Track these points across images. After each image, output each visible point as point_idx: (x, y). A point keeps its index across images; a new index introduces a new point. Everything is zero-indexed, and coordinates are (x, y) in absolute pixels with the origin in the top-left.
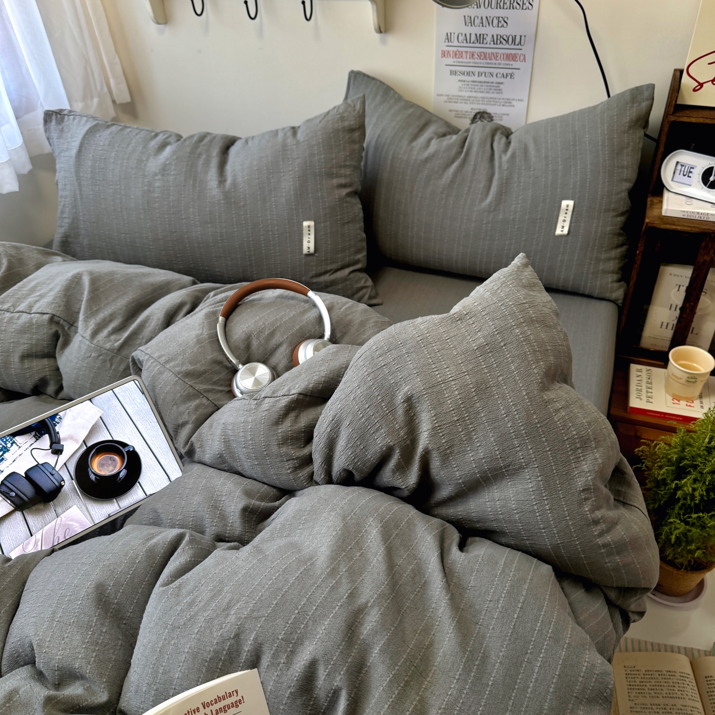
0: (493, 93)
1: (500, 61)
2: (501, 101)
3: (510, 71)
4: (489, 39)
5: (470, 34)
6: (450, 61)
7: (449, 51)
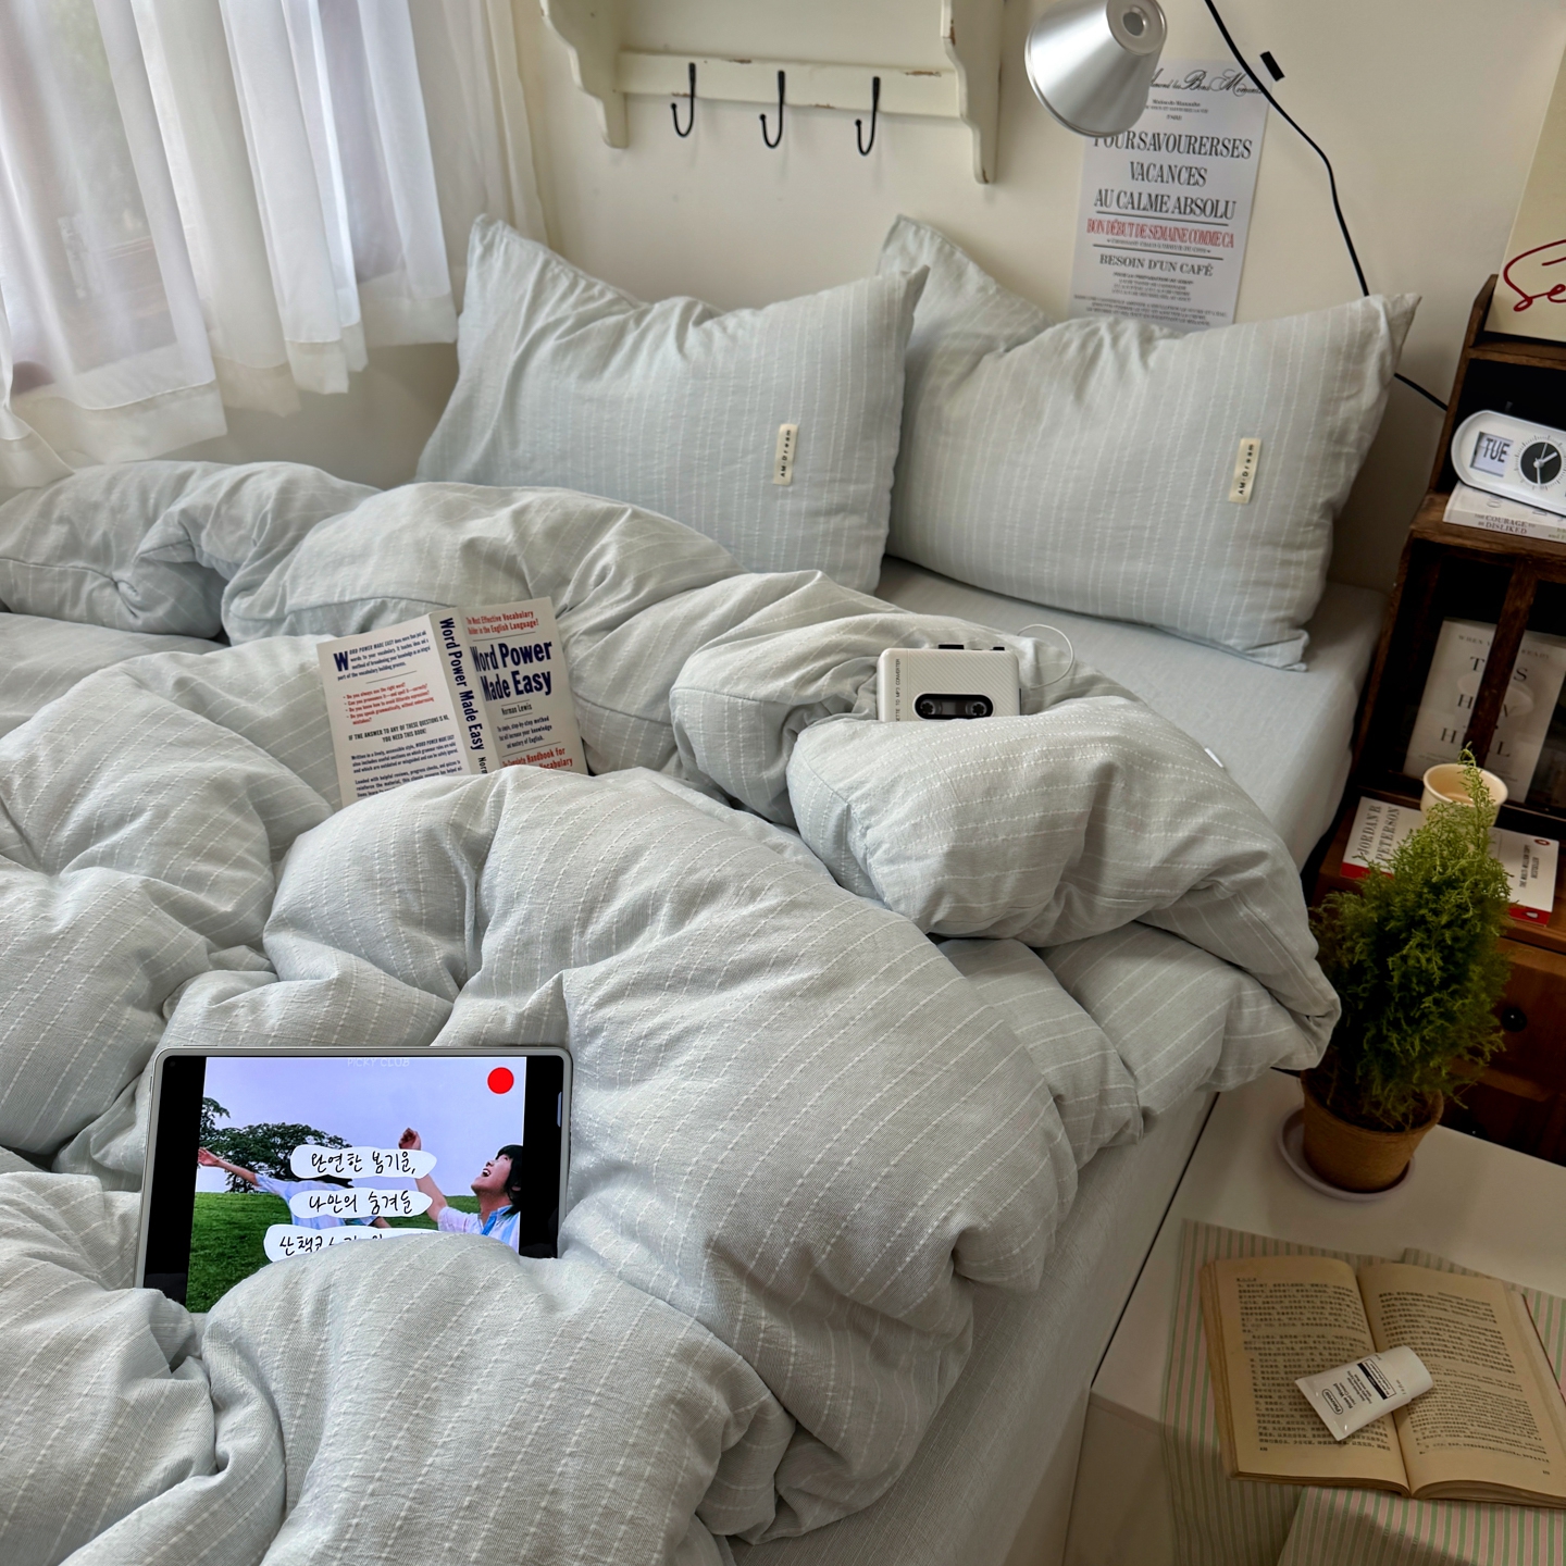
0: (1173, 298)
1: (1188, 244)
2: (1187, 313)
3: (1205, 262)
4: (1171, 204)
5: (1140, 194)
6: (1102, 238)
7: (1100, 222)
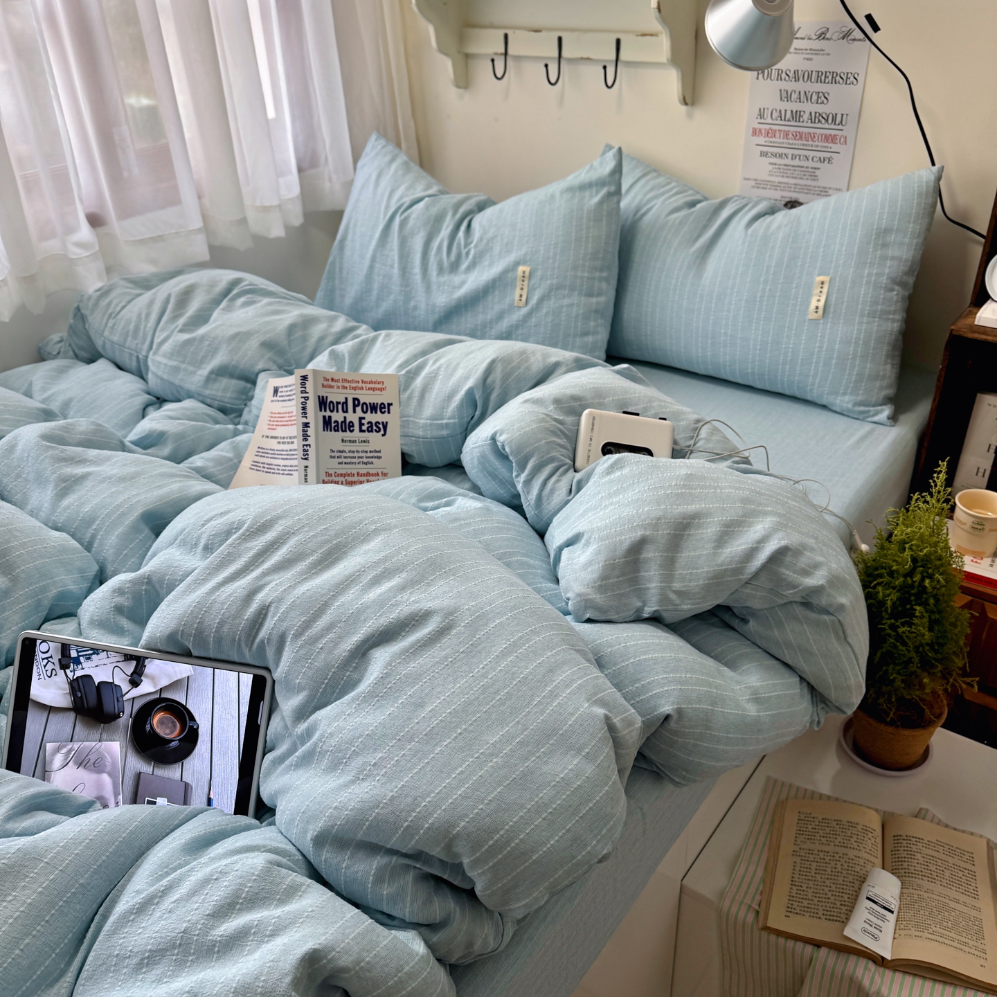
0: (807, 179)
1: (817, 143)
2: (817, 189)
3: (828, 155)
4: (806, 117)
5: (786, 111)
6: (761, 140)
7: (760, 130)
